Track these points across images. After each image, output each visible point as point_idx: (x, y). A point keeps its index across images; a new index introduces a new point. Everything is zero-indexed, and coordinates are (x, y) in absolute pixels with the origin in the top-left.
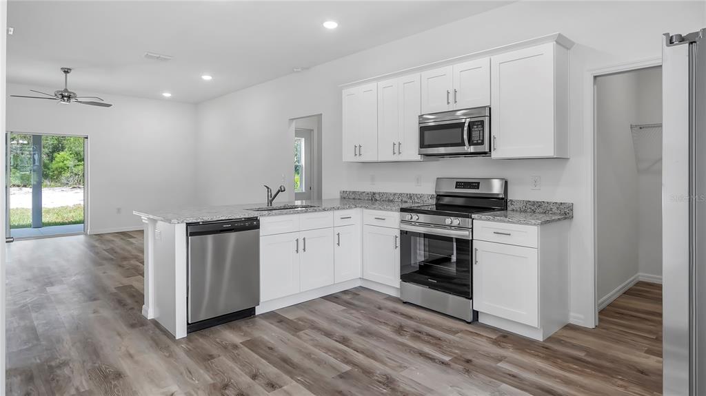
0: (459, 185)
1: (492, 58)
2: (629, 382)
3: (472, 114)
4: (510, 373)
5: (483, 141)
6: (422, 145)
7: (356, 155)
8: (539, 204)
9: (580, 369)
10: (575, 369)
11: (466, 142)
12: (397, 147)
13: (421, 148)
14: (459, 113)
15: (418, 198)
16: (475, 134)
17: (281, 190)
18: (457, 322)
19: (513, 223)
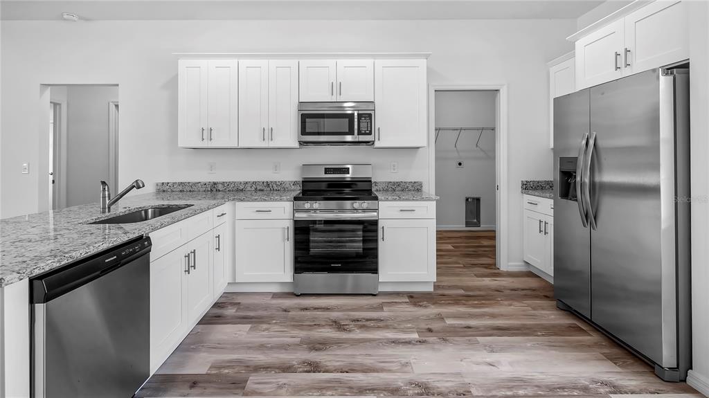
0: (327, 171)
1: (376, 61)
2: (512, 299)
3: (358, 107)
4: (461, 326)
5: (371, 131)
6: (304, 132)
7: (203, 139)
8: (398, 184)
9: (480, 303)
10: (476, 304)
11: (356, 132)
12: (268, 133)
13: (302, 135)
14: (345, 105)
15: (277, 185)
16: (363, 125)
17: (137, 185)
18: (365, 297)
19: (417, 200)
